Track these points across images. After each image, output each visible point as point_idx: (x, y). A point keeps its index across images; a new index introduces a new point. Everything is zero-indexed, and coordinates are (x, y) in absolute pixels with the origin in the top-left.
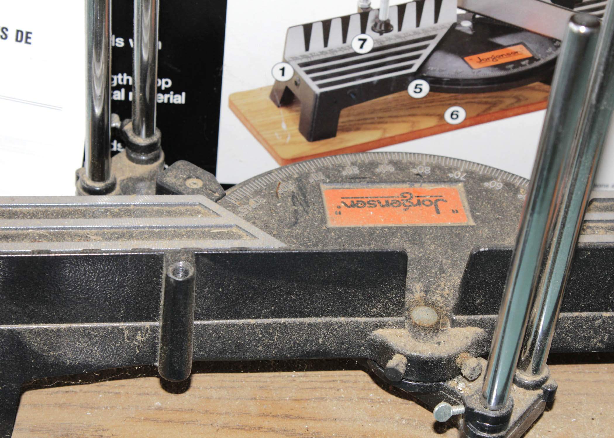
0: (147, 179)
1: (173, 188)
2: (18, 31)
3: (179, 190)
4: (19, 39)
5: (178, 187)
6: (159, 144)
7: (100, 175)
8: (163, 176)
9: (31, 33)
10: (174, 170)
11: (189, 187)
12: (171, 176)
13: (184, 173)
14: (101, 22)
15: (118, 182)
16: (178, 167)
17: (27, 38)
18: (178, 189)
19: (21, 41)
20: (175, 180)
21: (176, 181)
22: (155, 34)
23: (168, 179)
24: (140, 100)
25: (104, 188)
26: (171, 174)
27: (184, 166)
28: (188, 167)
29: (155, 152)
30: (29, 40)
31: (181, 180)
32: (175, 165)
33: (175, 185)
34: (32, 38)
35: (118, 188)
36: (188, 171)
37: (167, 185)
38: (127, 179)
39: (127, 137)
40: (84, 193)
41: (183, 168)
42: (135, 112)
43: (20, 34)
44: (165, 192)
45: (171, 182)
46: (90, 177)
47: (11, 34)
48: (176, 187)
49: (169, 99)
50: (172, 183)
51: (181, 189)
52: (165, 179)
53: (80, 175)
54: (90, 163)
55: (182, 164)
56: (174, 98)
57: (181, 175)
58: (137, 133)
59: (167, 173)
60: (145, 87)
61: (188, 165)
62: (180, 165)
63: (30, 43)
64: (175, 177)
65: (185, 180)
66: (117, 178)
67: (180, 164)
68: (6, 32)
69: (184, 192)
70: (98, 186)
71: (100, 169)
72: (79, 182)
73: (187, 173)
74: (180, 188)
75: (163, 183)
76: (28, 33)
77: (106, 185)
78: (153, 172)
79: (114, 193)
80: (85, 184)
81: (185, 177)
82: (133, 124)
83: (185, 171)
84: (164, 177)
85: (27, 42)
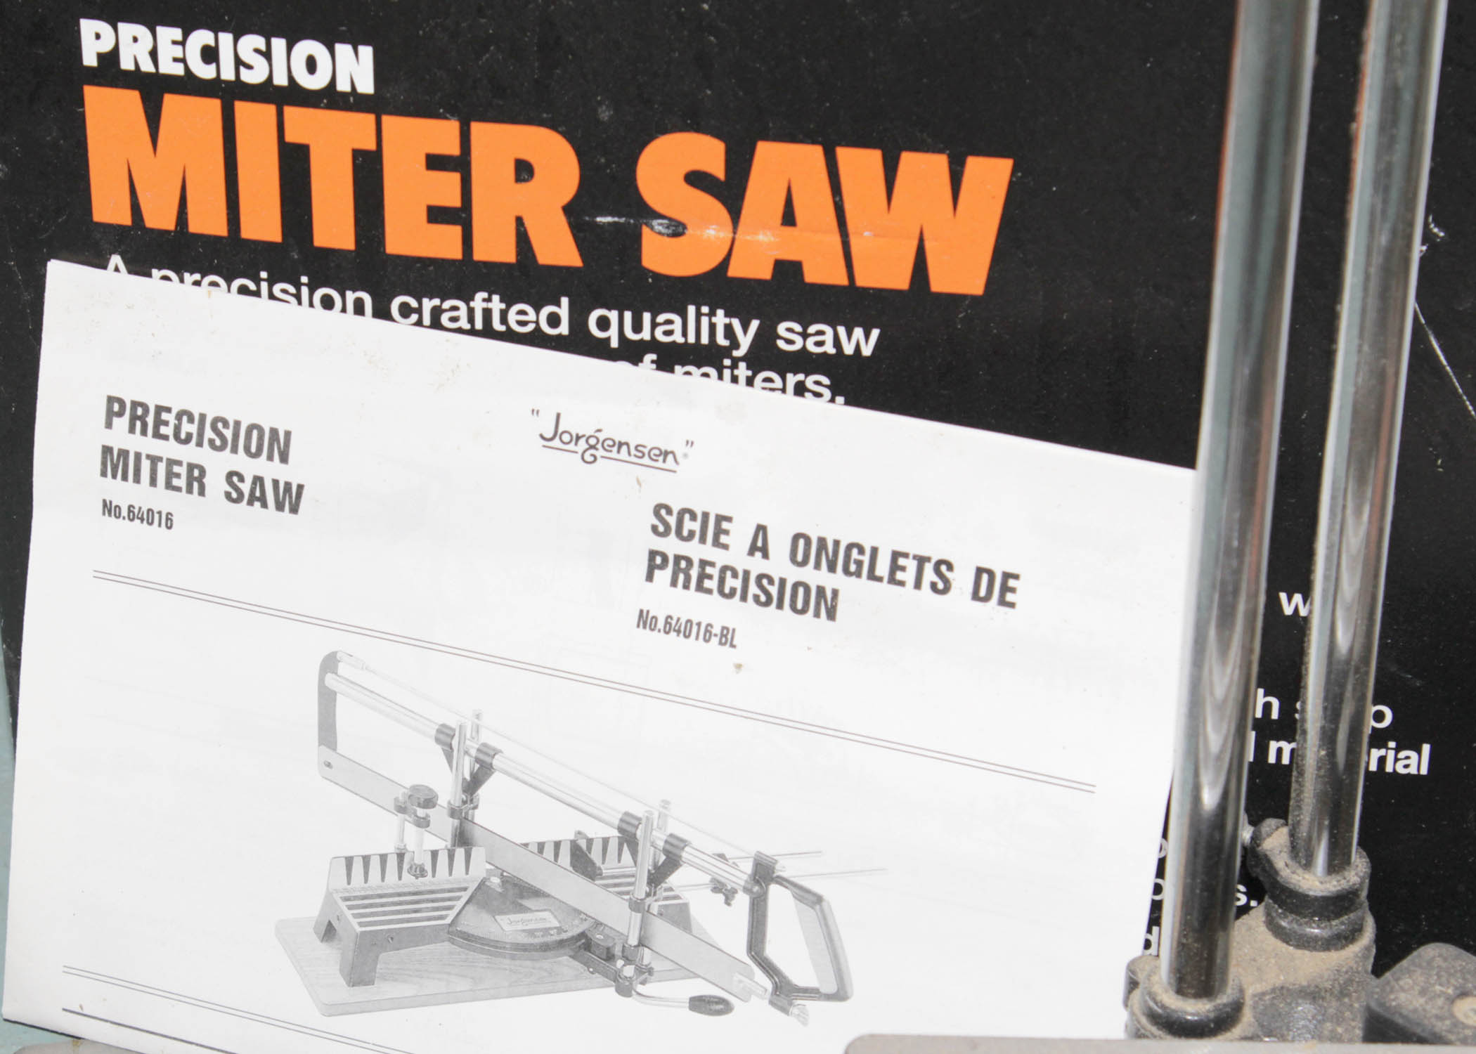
0: (1331, 991)
1: (1418, 1024)
2: (980, 571)
3: (1437, 1030)
4: (983, 593)
5: (1433, 1020)
6: (1364, 894)
7: (1203, 978)
8: (1388, 989)
9: (1016, 577)
10: (1419, 971)
11: (1465, 1021)
12: (1412, 988)
13: (1449, 982)
14: (1240, 554)
15: (1249, 1002)
16: (1429, 963)
17: (1005, 589)
18: (1433, 1026)
19: (987, 599)
20: (1422, 1001)
21: (1426, 1003)
22: (1376, 586)
23: (1403, 997)
24: (1319, 768)
25: (1212, 1015)
26: (1410, 981)
27: (1445, 960)
28: (1458, 964)
29: (1352, 915)
30: (1010, 597)
31: (1440, 1002)
32: (1420, 956)
33: (1425, 1017)
34: (1018, 591)
35: (1247, 1016)
36: (1459, 975)
37: (1401, 1014)
38: (1273, 990)
39: (1272, 872)
40: (1154, 1029)
41: (1444, 965)
42: (1299, 801)
43: (985, 577)
44: (1393, 1034)
45: (1411, 1007)
46: (1170, 983)
47: (962, 580)
48: (1426, 1022)
49: (1382, 760)
50: (1415, 1010)
51: (1441, 1027)
52: (1392, 997)
53: (1141, 977)
54: (1175, 944)
55: (1440, 956)
56: (1396, 760)
57: (1438, 988)
58: (1304, 862)
59: (1397, 980)
60: (1335, 732)
61: (1457, 958)
62: (1433, 959)
63: (1012, 605)
64: (1423, 992)
65: (1452, 1000)
66: (1245, 986)
67: (1434, 954)
68: (948, 574)
69: (1452, 1037)
70: (1194, 1009)
71: (1205, 963)
72: (1137, 994)
73: (1457, 981)
74: (1439, 1024)
75: (1388, 1009)
76: (1007, 576)
77: (1216, 1009)
78: (1346, 972)
79: (1237, 1031)
80: (1156, 1003)
81: (1450, 991)
82: (1292, 835)
83: (1450, 975)
84: (1392, 991)
85: (1003, 602)
